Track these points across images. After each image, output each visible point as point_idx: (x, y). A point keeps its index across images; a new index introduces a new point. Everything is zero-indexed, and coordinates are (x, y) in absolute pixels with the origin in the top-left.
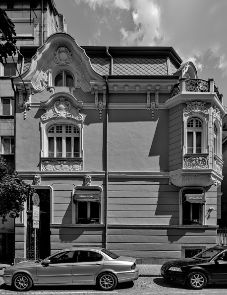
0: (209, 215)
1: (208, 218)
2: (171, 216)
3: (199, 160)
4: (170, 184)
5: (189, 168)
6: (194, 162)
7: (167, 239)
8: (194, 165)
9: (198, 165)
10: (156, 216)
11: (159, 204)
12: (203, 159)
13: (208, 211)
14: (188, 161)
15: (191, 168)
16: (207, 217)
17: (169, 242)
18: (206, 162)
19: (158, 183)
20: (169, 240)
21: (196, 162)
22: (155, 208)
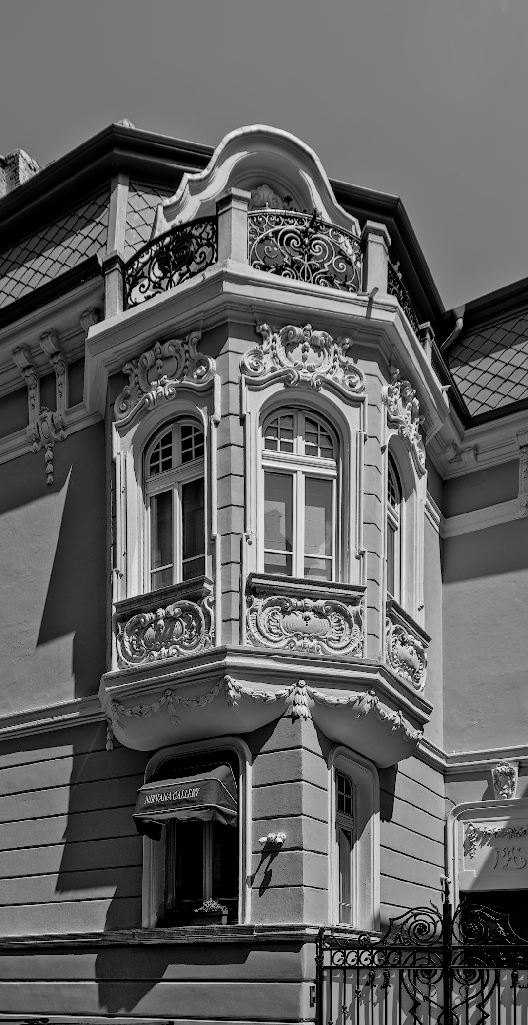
0: (268, 875)
1: (262, 889)
2: (111, 892)
3: (170, 620)
4: (109, 746)
5: (137, 665)
6: (151, 632)
7: (96, 997)
8: (152, 646)
9: (167, 641)
10: (58, 897)
11: (71, 840)
12: (185, 610)
13: (265, 853)
14: (130, 633)
15: (143, 664)
16: (258, 882)
17: (104, 1011)
18: (199, 620)
19: (68, 750)
20: (102, 1002)
21: (158, 629)
22: (54, 858)
